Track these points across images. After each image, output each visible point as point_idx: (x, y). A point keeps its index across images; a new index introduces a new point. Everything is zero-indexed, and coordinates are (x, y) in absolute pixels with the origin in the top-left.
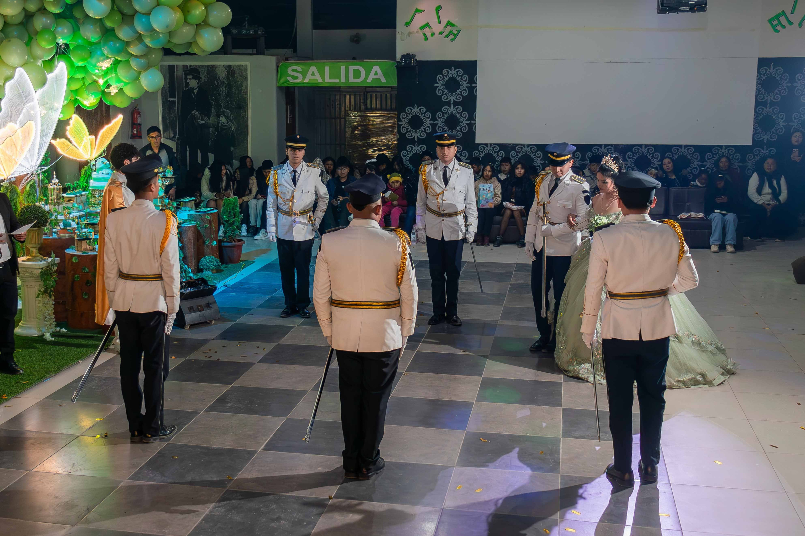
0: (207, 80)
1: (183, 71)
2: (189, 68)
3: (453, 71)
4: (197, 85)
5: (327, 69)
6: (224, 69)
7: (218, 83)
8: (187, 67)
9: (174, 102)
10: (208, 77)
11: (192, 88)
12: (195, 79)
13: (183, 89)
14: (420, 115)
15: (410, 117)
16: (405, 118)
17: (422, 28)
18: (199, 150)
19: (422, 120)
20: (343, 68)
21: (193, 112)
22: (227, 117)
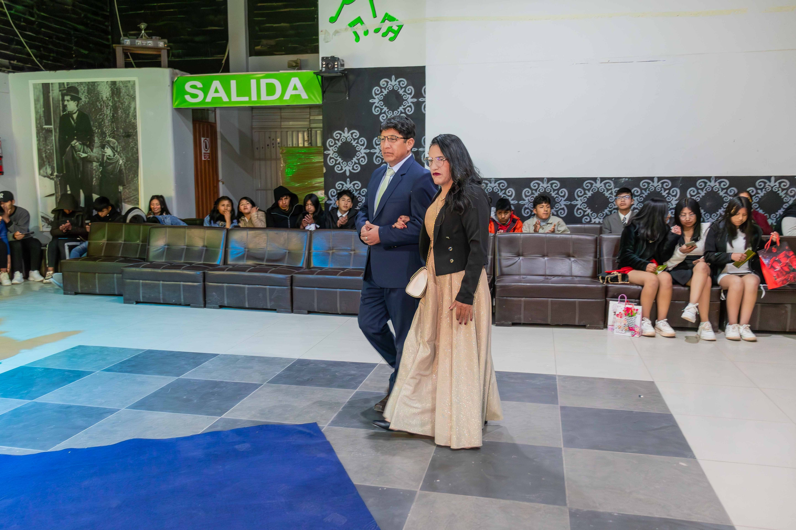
0: (88, 101)
1: (60, 91)
2: (66, 86)
3: (393, 80)
4: (76, 109)
5: (233, 83)
6: (108, 87)
7: (101, 106)
8: (64, 87)
9: (49, 131)
10: (89, 98)
11: (71, 112)
12: (74, 101)
13: (60, 114)
14: (352, 142)
15: (339, 144)
16: (332, 146)
17: (353, 24)
18: (81, 191)
19: (354, 148)
20: (253, 82)
21: (73, 143)
22: (113, 148)
